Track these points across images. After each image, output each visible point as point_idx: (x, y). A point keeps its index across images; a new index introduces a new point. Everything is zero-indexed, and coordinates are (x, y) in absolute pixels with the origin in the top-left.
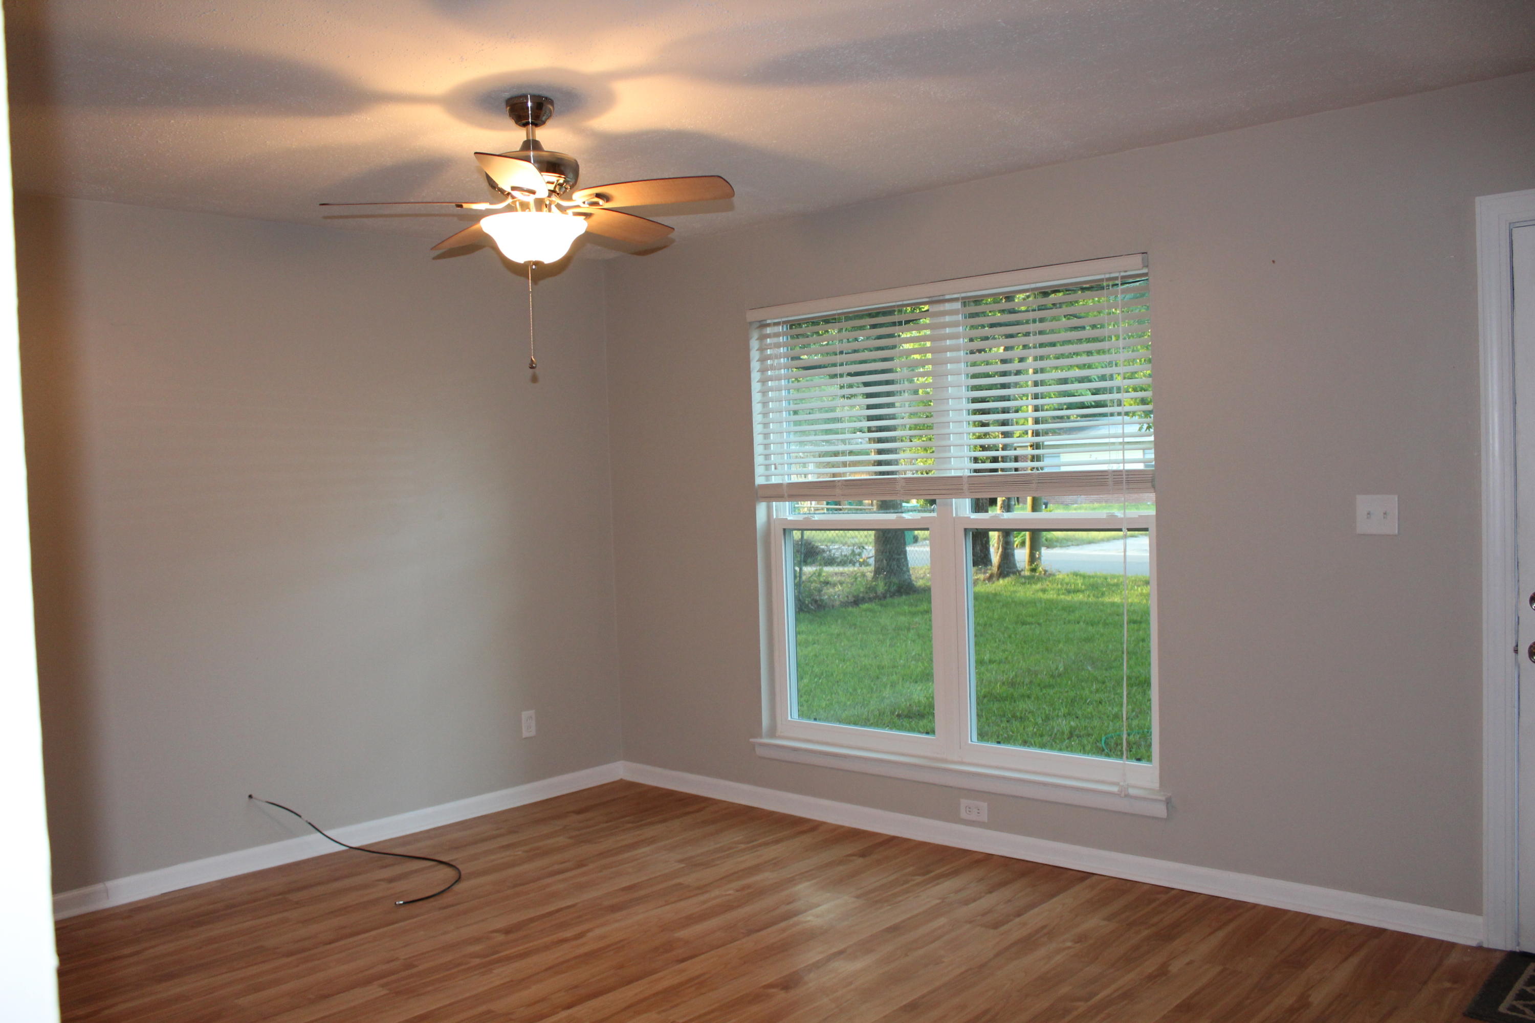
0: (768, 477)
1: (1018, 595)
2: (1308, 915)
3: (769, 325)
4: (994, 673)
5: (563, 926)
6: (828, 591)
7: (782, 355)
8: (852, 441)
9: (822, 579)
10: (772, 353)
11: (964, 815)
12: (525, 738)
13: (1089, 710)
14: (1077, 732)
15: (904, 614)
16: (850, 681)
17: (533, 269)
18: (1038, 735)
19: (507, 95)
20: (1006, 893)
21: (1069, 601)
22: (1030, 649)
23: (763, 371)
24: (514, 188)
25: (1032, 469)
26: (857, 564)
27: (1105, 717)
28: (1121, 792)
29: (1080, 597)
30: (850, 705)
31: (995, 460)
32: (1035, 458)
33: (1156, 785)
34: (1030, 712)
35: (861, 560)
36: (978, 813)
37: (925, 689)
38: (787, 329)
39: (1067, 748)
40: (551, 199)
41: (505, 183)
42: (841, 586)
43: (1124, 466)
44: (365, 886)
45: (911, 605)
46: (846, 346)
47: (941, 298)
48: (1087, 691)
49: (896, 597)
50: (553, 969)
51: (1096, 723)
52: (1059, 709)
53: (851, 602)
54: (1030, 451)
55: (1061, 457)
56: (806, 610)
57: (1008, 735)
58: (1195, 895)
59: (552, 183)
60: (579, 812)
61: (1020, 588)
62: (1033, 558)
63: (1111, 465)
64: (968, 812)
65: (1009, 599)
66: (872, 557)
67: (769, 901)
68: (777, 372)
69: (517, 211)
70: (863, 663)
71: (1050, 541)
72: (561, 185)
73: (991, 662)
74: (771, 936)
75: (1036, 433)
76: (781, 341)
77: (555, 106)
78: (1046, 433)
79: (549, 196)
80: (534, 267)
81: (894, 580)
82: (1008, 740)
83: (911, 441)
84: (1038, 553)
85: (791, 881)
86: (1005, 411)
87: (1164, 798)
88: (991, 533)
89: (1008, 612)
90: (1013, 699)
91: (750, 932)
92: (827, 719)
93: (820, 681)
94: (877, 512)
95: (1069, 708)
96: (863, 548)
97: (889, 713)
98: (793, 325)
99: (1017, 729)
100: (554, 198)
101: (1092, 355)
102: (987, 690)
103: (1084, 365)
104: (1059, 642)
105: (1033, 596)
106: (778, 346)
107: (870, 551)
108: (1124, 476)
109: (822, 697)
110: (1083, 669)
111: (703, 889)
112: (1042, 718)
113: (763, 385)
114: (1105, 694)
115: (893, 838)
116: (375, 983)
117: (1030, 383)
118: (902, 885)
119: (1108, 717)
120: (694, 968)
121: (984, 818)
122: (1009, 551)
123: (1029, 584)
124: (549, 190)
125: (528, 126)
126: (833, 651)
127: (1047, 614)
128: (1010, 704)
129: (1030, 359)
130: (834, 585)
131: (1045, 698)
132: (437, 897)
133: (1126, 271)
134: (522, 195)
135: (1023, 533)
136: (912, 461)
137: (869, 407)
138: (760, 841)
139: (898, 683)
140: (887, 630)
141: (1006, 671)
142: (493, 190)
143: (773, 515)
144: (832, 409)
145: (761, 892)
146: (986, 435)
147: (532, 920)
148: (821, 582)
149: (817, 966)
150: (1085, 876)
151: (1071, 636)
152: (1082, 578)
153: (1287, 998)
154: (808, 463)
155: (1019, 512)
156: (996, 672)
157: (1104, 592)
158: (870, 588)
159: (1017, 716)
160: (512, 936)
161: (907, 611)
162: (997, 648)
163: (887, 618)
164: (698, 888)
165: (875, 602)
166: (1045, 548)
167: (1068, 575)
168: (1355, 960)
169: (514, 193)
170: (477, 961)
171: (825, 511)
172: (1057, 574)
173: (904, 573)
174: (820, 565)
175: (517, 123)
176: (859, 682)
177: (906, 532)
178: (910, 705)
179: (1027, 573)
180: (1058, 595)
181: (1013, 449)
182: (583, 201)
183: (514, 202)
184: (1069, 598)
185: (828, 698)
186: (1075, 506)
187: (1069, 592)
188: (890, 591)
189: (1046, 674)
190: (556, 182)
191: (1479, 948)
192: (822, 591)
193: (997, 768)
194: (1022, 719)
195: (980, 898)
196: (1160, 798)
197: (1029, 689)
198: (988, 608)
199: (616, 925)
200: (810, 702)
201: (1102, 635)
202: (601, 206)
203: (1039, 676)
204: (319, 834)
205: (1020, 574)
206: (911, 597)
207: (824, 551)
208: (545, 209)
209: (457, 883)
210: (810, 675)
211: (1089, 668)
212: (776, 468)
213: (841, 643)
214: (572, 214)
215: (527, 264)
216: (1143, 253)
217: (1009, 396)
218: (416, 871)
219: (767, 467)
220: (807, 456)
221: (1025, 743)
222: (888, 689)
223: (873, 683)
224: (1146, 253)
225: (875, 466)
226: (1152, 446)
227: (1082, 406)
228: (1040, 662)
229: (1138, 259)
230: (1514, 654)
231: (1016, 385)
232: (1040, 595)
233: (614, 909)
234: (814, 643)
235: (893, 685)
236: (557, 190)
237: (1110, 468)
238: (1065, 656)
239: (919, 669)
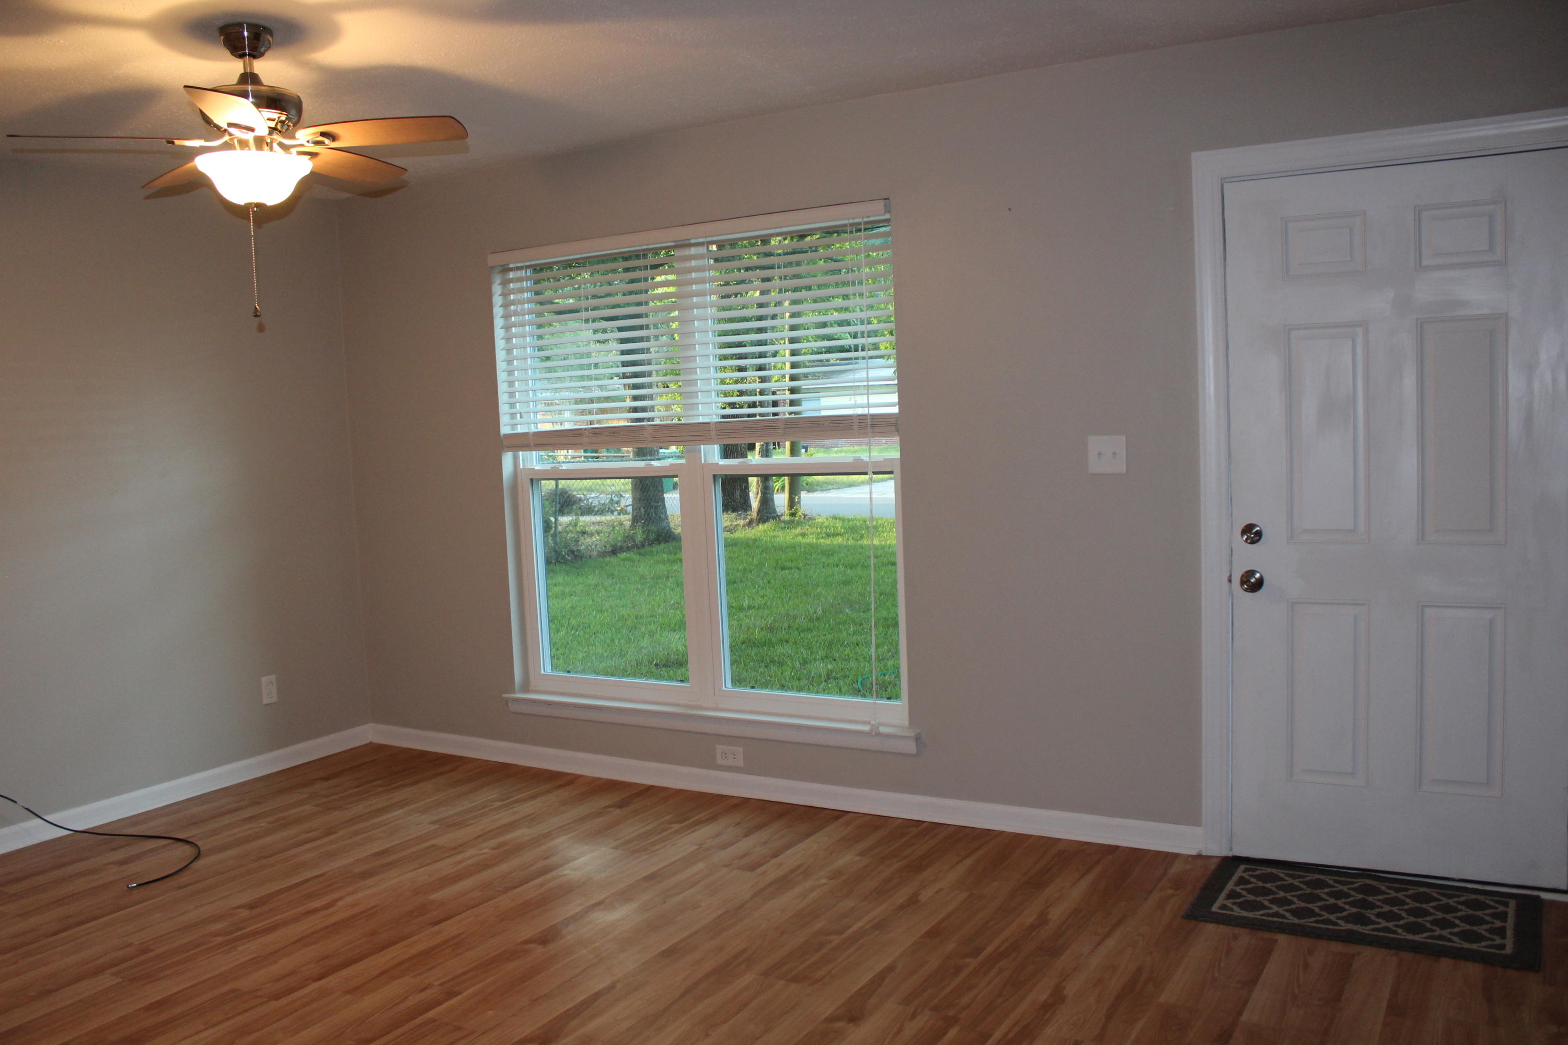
0: (514, 426)
1: (778, 539)
2: (1049, 838)
3: (511, 270)
4: (753, 618)
5: (310, 897)
6: (586, 541)
7: (526, 300)
8: (609, 387)
9: (578, 529)
10: (515, 298)
11: (720, 761)
12: (266, 705)
13: (846, 652)
14: (834, 674)
15: (664, 563)
16: (607, 633)
17: (254, 211)
18: (795, 678)
19: (221, 23)
20: (763, 835)
21: (828, 545)
22: (789, 594)
23: (506, 317)
24: (230, 125)
25: (790, 413)
26: (616, 513)
27: (861, 659)
28: (872, 731)
29: (840, 540)
30: (607, 657)
31: (753, 405)
32: (793, 403)
33: (906, 723)
34: (789, 656)
35: (619, 509)
36: (734, 758)
37: (683, 638)
38: (531, 274)
39: (824, 690)
40: (272, 137)
41: (221, 120)
42: (599, 536)
43: (868, 410)
44: (93, 872)
45: (670, 553)
46: (598, 290)
47: (687, 242)
48: (844, 634)
49: (654, 545)
50: (302, 941)
51: (853, 664)
52: (817, 652)
53: (609, 552)
54: (788, 396)
55: (821, 401)
56: (562, 561)
57: (766, 681)
58: (945, 826)
59: (273, 120)
60: (326, 779)
61: (780, 533)
62: (792, 503)
63: (856, 409)
64: (723, 757)
65: (768, 544)
66: (630, 505)
67: (527, 857)
68: (521, 318)
69: (235, 149)
70: (621, 613)
71: (810, 485)
72: (283, 122)
73: (750, 607)
74: (529, 891)
75: (793, 378)
76: (525, 285)
77: (274, 36)
78: (806, 376)
79: (270, 134)
80: (255, 209)
81: (652, 528)
82: (766, 685)
83: (668, 387)
84: (797, 497)
85: (548, 836)
86: (761, 355)
87: (913, 735)
88: (750, 479)
89: (768, 557)
90: (770, 644)
91: (507, 890)
92: (584, 671)
93: (577, 633)
94: (634, 459)
95: (827, 651)
96: (621, 496)
97: (647, 663)
98: (538, 269)
99: (775, 674)
100: (277, 137)
101: (849, 299)
102: (745, 636)
103: (842, 308)
104: (818, 586)
105: (792, 541)
106: (521, 291)
107: (628, 499)
108: (869, 420)
109: (579, 650)
110: (841, 612)
111: (457, 849)
112: (799, 661)
113: (507, 331)
114: (862, 636)
115: (650, 788)
116: (108, 971)
117: (787, 327)
118: (660, 833)
119: (864, 658)
120: (450, 929)
121: (740, 762)
122: (769, 495)
123: (788, 528)
124: (269, 127)
125: (245, 58)
126: (590, 602)
127: (806, 558)
128: (768, 650)
129: (786, 304)
130: (592, 535)
131: (803, 641)
132: (175, 877)
133: (868, 217)
134: (240, 133)
135: (783, 478)
136: (668, 407)
137: (623, 353)
138: (516, 798)
139: (657, 632)
140: (646, 579)
141: (765, 616)
142: (208, 127)
143: (520, 464)
144: (588, 355)
145: (519, 848)
146: (742, 380)
147: (280, 892)
148: (577, 532)
149: (574, 918)
150: (838, 815)
151: (830, 579)
152: (841, 522)
153: (1028, 917)
154: (564, 411)
155: (779, 457)
156: (755, 618)
157: (863, 534)
158: (627, 537)
159: (775, 661)
160: (257, 911)
161: (666, 559)
162: (756, 594)
163: (646, 566)
164: (455, 848)
165: (634, 552)
166: (806, 492)
167: (827, 519)
168: (1090, 877)
169: (232, 130)
170: (219, 939)
171: (583, 459)
172: (816, 518)
173: (663, 520)
174: (576, 514)
175: (232, 53)
176: (616, 633)
177: (664, 479)
178: (668, 654)
179: (787, 518)
180: (818, 539)
181: (771, 393)
182: (308, 140)
183: (232, 140)
184: (828, 542)
185: (585, 650)
186: (835, 449)
187: (828, 535)
188: (648, 540)
189: (804, 618)
190: (277, 119)
191: (1199, 856)
192: (579, 541)
193: (752, 712)
194: (781, 664)
195: (737, 842)
196: (909, 734)
197: (787, 633)
198: (747, 554)
199: (367, 892)
200: (566, 656)
201: (860, 578)
202: (327, 145)
203: (797, 620)
204: (39, 820)
205: (779, 519)
206: (670, 544)
207: (580, 500)
208: (266, 148)
209: (196, 860)
210: (567, 628)
211: (847, 611)
212: (521, 417)
213: (598, 594)
214: (296, 154)
215: (248, 206)
216: (885, 199)
217: (766, 340)
218: (150, 851)
219: (513, 416)
220: (563, 402)
221: (783, 687)
222: (646, 639)
223: (631, 634)
224: (888, 199)
225: (630, 412)
226: (896, 389)
227: (842, 349)
228: (798, 606)
229: (881, 204)
230: (1229, 583)
231: (773, 329)
232: (800, 539)
233: (365, 875)
234: (571, 595)
235: (651, 634)
236: (279, 127)
237: (855, 412)
238: (823, 599)
239: (678, 617)
